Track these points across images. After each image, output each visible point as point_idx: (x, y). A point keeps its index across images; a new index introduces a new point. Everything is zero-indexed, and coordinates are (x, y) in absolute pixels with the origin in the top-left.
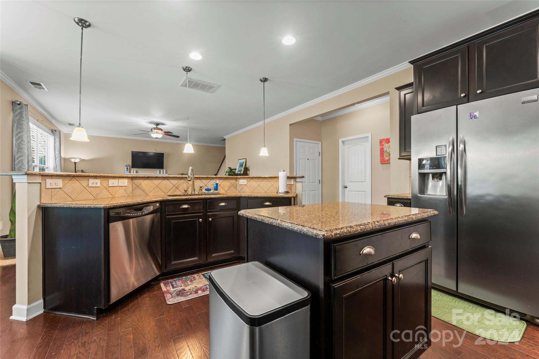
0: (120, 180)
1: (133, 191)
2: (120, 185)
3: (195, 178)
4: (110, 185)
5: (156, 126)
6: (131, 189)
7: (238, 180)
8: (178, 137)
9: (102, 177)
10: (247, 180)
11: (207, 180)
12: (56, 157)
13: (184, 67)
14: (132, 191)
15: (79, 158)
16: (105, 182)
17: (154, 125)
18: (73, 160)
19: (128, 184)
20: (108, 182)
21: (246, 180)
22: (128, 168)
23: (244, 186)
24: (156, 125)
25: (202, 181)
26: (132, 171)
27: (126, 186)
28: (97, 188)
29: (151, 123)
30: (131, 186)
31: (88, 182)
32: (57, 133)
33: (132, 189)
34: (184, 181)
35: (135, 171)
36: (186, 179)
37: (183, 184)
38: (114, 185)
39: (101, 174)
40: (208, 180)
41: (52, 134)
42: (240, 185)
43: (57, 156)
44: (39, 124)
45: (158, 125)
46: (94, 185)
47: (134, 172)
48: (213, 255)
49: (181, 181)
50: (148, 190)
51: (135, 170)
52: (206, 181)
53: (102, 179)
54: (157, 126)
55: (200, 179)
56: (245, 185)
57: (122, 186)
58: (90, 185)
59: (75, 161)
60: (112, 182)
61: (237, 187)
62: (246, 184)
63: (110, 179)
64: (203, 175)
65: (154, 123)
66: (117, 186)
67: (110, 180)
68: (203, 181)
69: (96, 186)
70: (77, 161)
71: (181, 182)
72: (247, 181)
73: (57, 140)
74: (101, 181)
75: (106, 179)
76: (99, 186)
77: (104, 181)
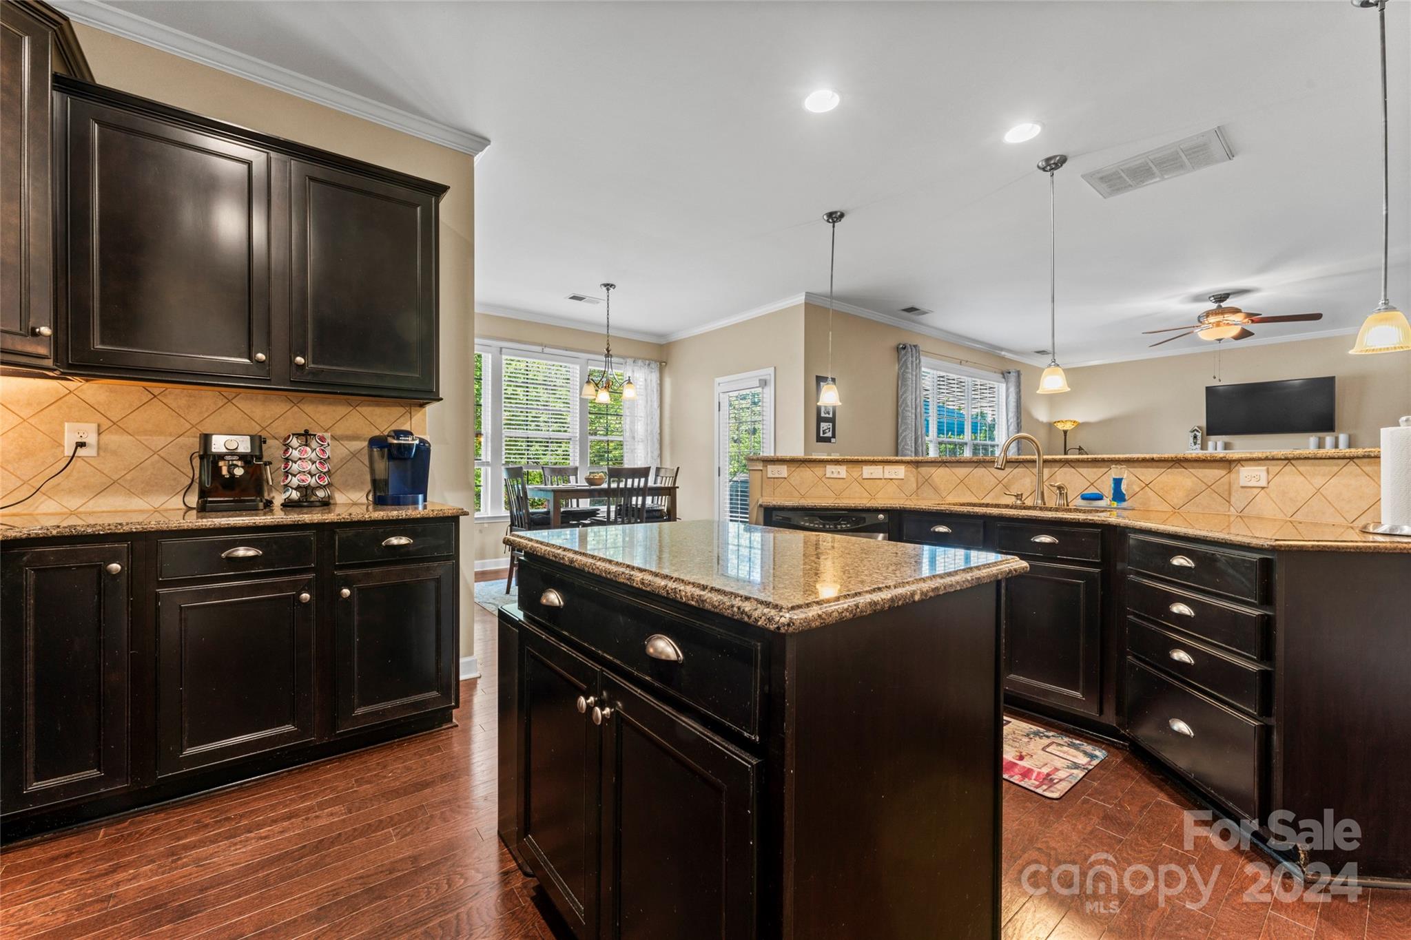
0: (886, 467)
1: (918, 489)
2: (887, 476)
3: (1045, 461)
4: (865, 476)
5: (1217, 305)
6: (914, 485)
7: (1237, 468)
8: (1317, 317)
9: (847, 461)
10: (1268, 470)
11: (1097, 467)
12: (1009, 424)
13: (1042, 164)
14: (915, 489)
15: (1071, 421)
16: (855, 472)
17: (1211, 303)
18: (1060, 426)
19: (905, 476)
20: (862, 470)
21: (1265, 468)
22: (1199, 435)
23: (1256, 491)
24: (1216, 302)
25: (1079, 470)
26: (1210, 444)
27: (903, 479)
28: (842, 480)
29: (1198, 298)
30: (913, 479)
31: (825, 471)
32: (1013, 377)
33: (917, 486)
34: (1025, 469)
35: (1220, 445)
36: (992, 464)
37: (1021, 479)
38: (874, 476)
39: (846, 457)
40: (1100, 467)
41: (1004, 380)
42: (1242, 487)
43: (1011, 421)
44: (965, 367)
45: (1223, 301)
46: (835, 475)
47: (1216, 446)
48: (1012, 676)
49: (1017, 470)
50: (945, 490)
51: (1220, 440)
52: (1095, 470)
53: (850, 466)
54: (1222, 304)
55: (1073, 464)
56: (1263, 488)
57: (891, 479)
58: (827, 476)
59: (1065, 428)
60: (868, 471)
61: (1233, 494)
62: (1263, 483)
63: (866, 465)
64: (1115, 454)
65: (1210, 298)
66: (881, 479)
67: (864, 467)
68: (1084, 471)
69: (838, 476)
70: (1068, 426)
71: (1018, 473)
72: (1268, 473)
73: (1012, 390)
74: (847, 468)
75: (859, 466)
76: (845, 477)
77: (855, 469)
